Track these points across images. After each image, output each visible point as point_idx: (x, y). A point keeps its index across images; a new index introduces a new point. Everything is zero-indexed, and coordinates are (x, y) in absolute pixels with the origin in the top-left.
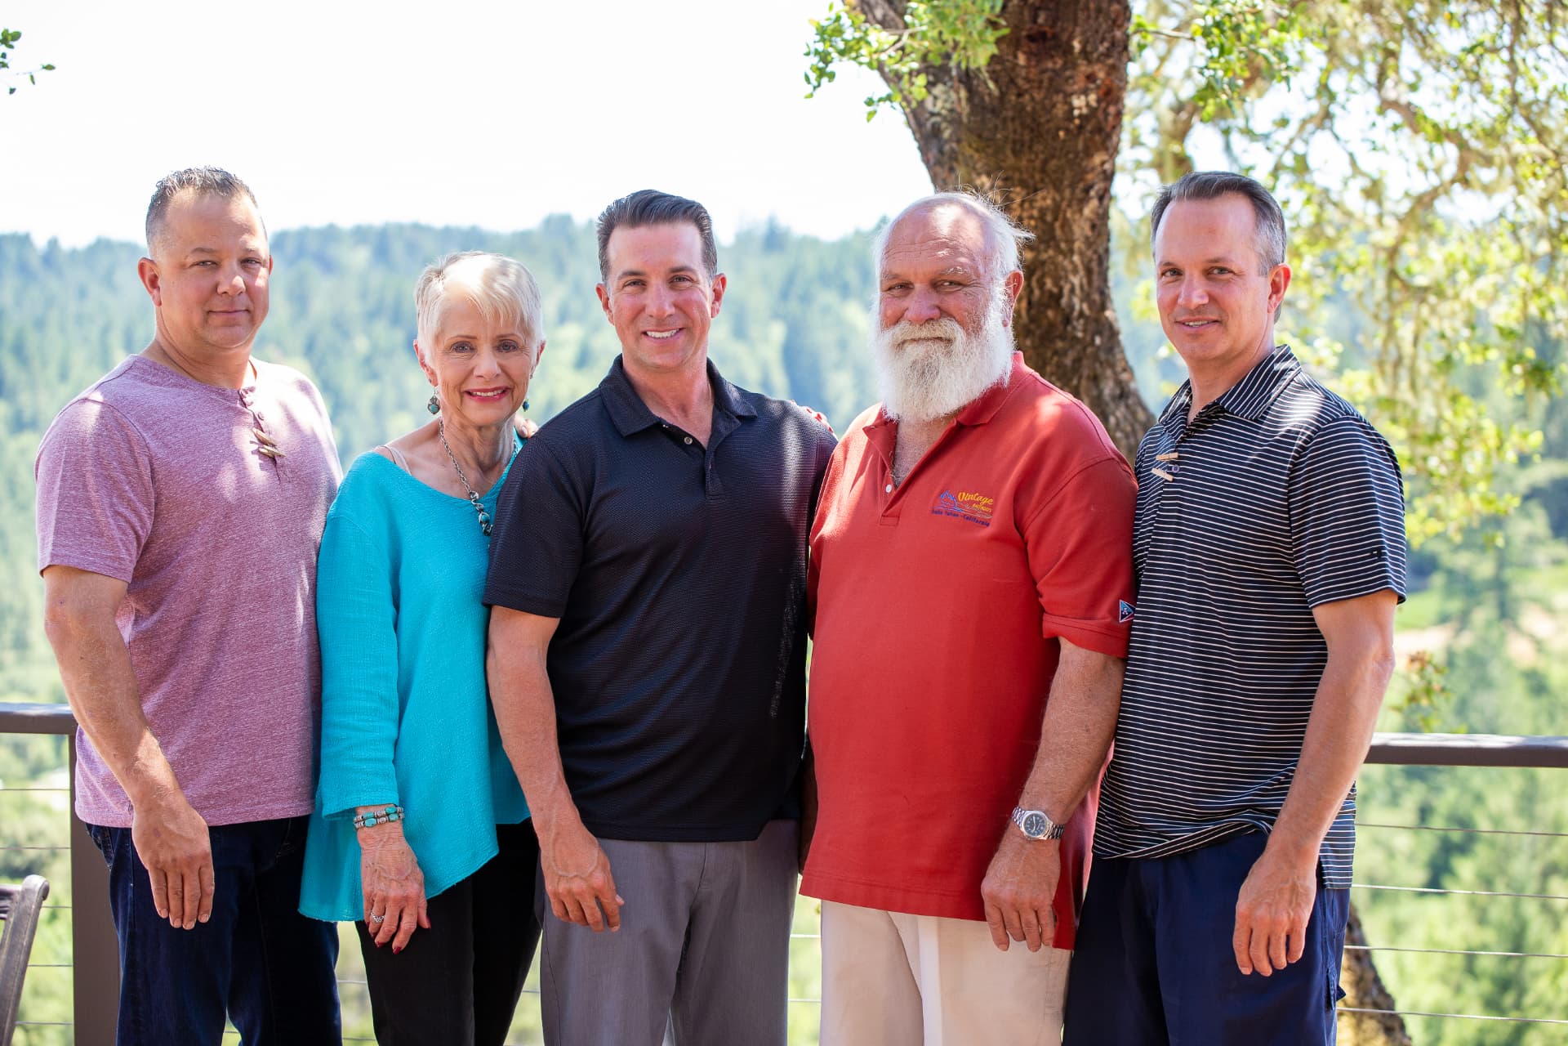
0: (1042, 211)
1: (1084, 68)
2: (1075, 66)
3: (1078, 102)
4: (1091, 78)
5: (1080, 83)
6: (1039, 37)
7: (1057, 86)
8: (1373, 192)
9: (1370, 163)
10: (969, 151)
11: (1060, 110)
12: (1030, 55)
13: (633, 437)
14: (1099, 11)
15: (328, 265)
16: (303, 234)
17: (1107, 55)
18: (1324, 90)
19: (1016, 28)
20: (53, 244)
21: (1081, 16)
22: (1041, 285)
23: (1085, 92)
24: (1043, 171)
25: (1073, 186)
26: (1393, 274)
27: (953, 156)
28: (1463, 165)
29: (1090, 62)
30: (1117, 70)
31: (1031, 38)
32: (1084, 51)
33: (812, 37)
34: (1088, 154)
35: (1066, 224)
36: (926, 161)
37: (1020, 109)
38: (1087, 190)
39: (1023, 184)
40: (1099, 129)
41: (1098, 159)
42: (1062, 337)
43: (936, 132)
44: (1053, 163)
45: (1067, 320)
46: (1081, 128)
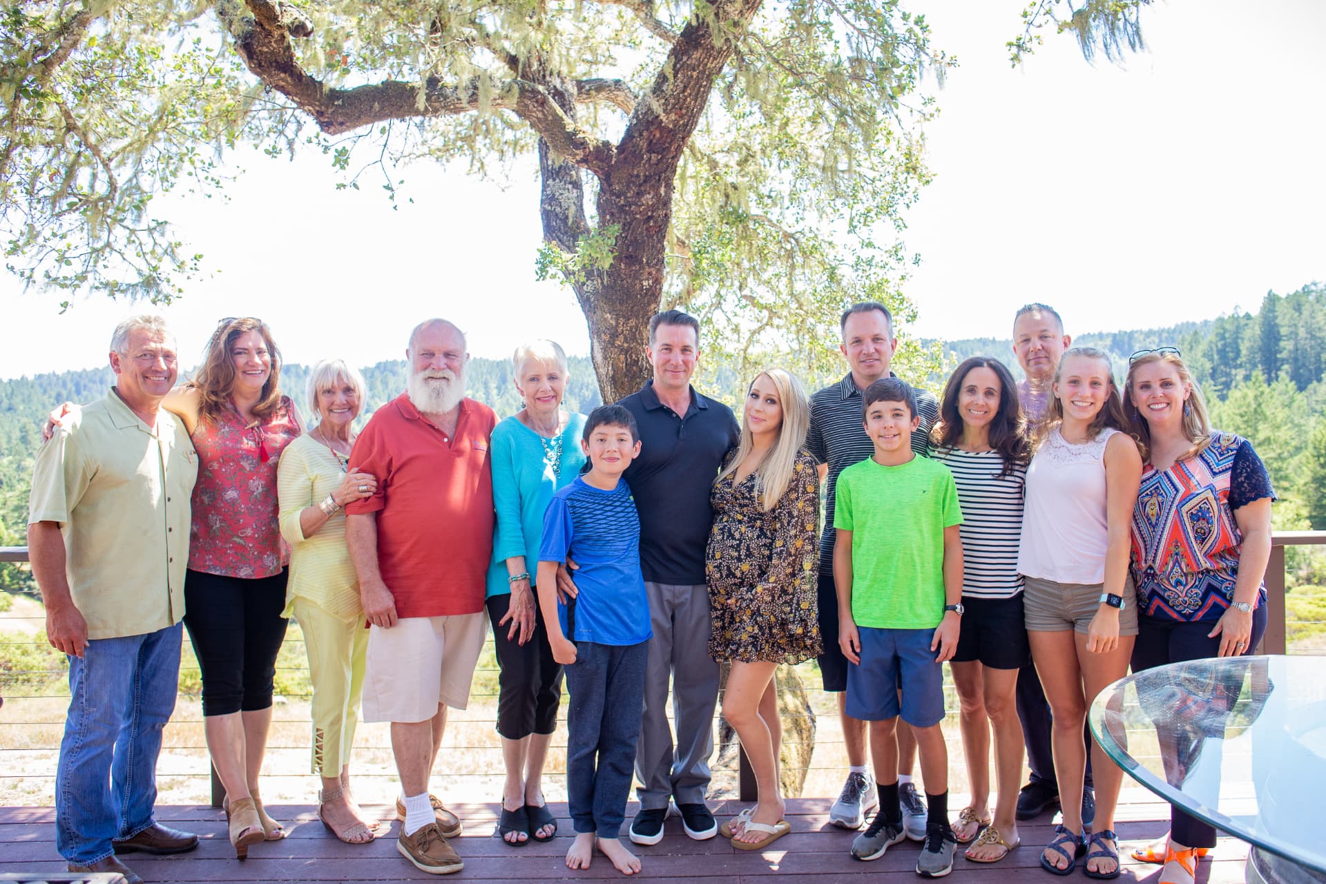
0: (631, 328)
1: (647, 270)
2: (644, 269)
3: (645, 283)
4: (650, 274)
5: (646, 276)
6: (630, 257)
7: (636, 276)
8: (736, 330)
9: (735, 320)
10: (602, 304)
11: (638, 287)
12: (626, 264)
13: (651, 411)
14: (653, 246)
15: (394, 374)
16: (386, 363)
17: (656, 265)
18: (718, 294)
19: (621, 253)
20: (307, 367)
21: (646, 249)
22: (631, 357)
23: (648, 279)
24: (632, 311)
25: (643, 318)
26: (745, 358)
27: (596, 307)
28: (770, 318)
29: (650, 267)
30: (659, 271)
31: (626, 257)
32: (647, 262)
33: (538, 255)
34: (649, 305)
35: (640, 332)
36: (584, 311)
37: (622, 286)
38: (648, 319)
39: (624, 316)
40: (653, 294)
41: (653, 306)
42: (639, 377)
43: (588, 299)
44: (636, 308)
45: (641, 371)
46: (646, 294)
